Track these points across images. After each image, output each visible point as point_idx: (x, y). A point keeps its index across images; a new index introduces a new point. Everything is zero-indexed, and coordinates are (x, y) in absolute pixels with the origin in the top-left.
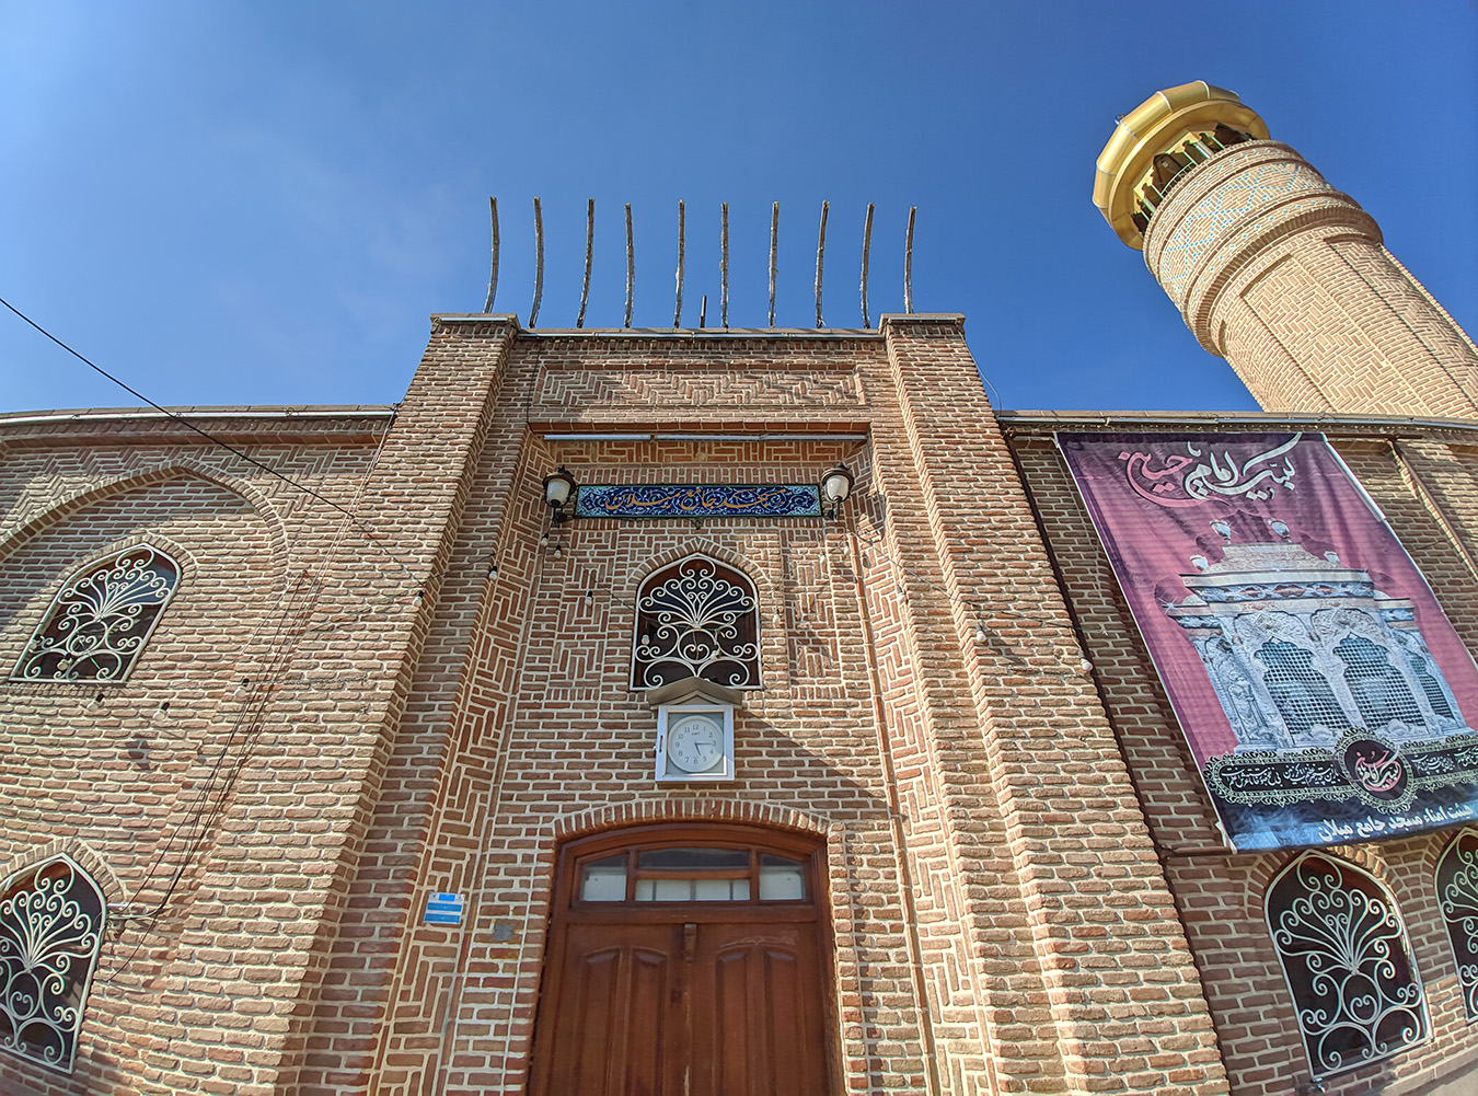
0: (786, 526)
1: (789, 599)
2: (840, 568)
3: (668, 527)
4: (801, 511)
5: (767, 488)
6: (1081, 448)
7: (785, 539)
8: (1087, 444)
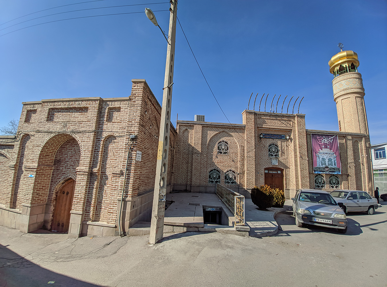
0: (282, 140)
1: (282, 148)
2: (287, 145)
3: (271, 139)
4: (283, 138)
5: (280, 135)
6: (313, 136)
7: (282, 141)
8: (314, 135)
